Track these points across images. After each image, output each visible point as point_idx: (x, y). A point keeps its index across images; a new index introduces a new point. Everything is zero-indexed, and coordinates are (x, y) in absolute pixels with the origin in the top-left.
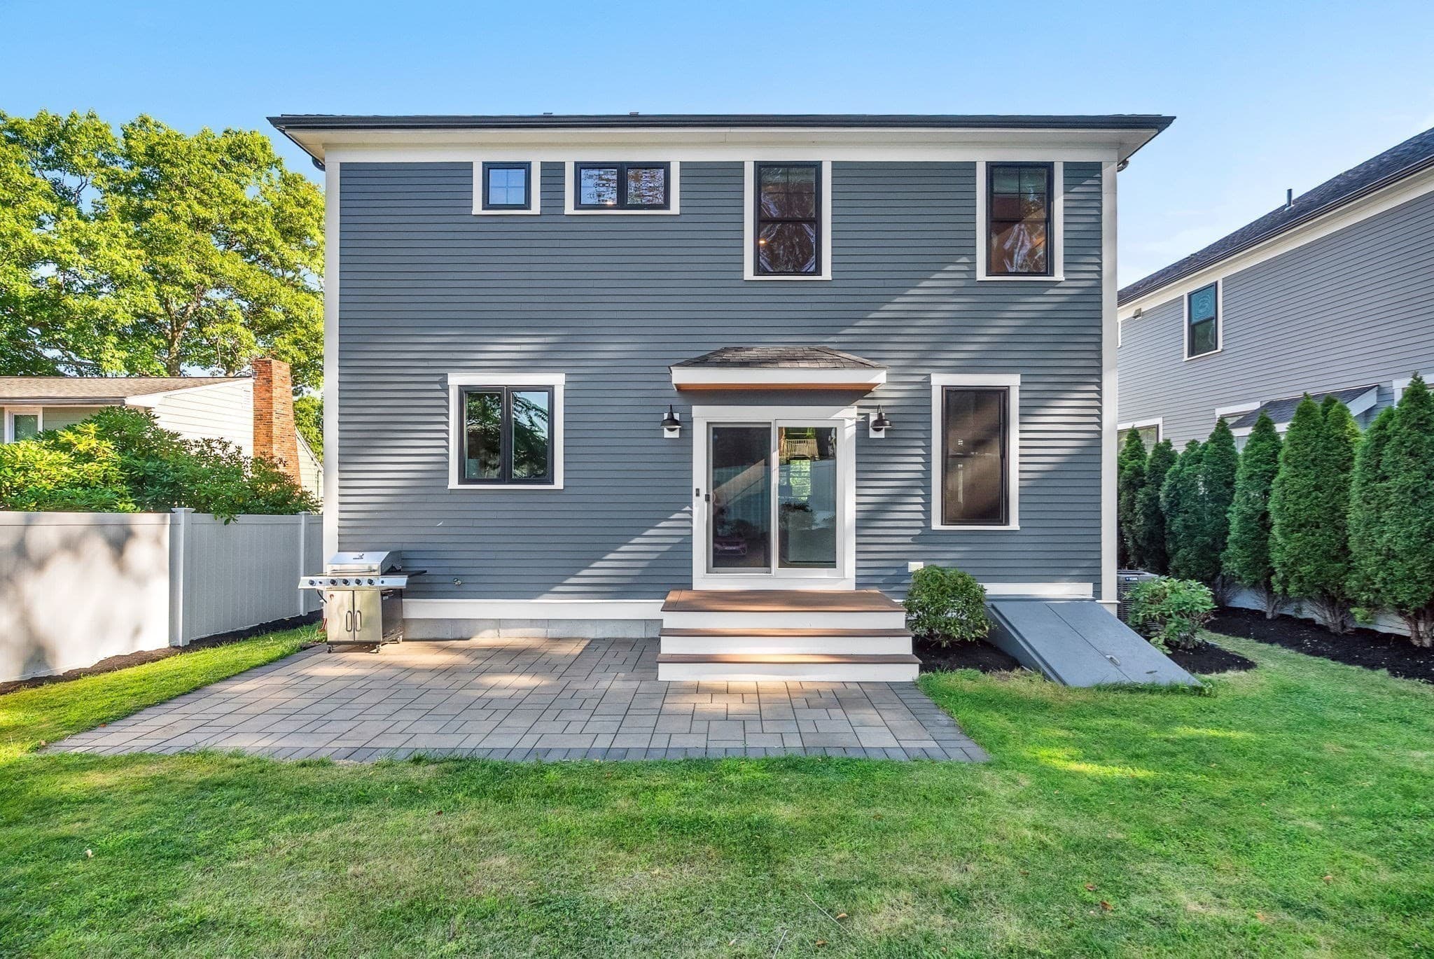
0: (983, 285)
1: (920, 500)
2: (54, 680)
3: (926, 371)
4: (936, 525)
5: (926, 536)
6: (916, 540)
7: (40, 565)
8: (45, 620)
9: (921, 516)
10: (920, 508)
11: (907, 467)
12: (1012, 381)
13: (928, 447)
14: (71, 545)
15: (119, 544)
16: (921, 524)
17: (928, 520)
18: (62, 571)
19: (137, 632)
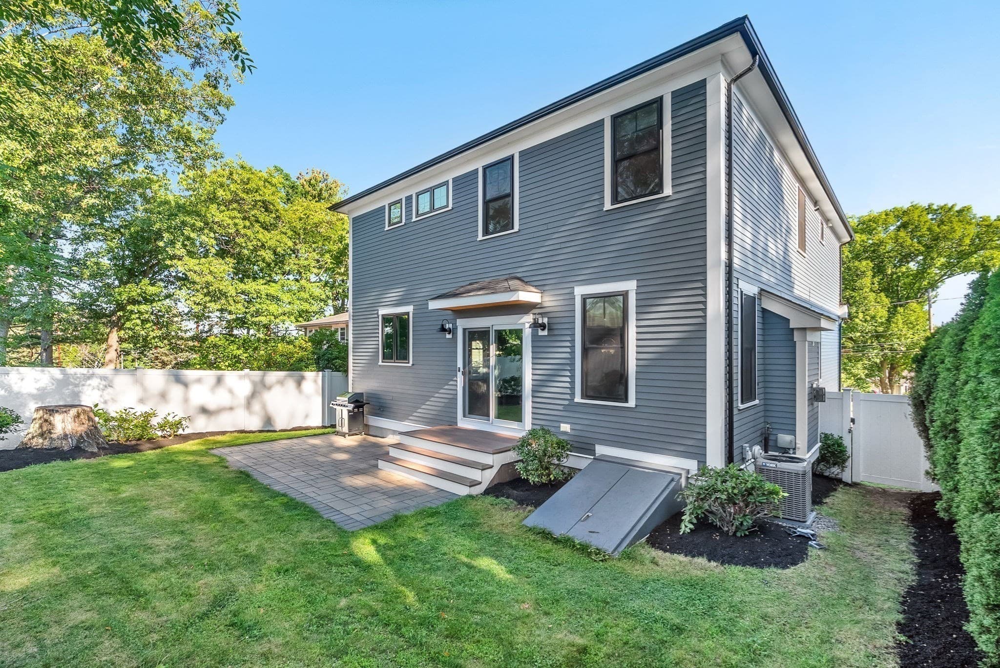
0: (609, 213)
1: (568, 379)
2: (275, 431)
3: (571, 285)
4: (578, 399)
5: (572, 406)
6: (566, 408)
7: (269, 388)
8: (272, 409)
9: (568, 391)
10: (568, 385)
11: (560, 354)
12: (630, 286)
13: (573, 341)
14: (281, 382)
15: (299, 382)
16: (568, 397)
17: (573, 394)
18: (277, 390)
19: (307, 416)
